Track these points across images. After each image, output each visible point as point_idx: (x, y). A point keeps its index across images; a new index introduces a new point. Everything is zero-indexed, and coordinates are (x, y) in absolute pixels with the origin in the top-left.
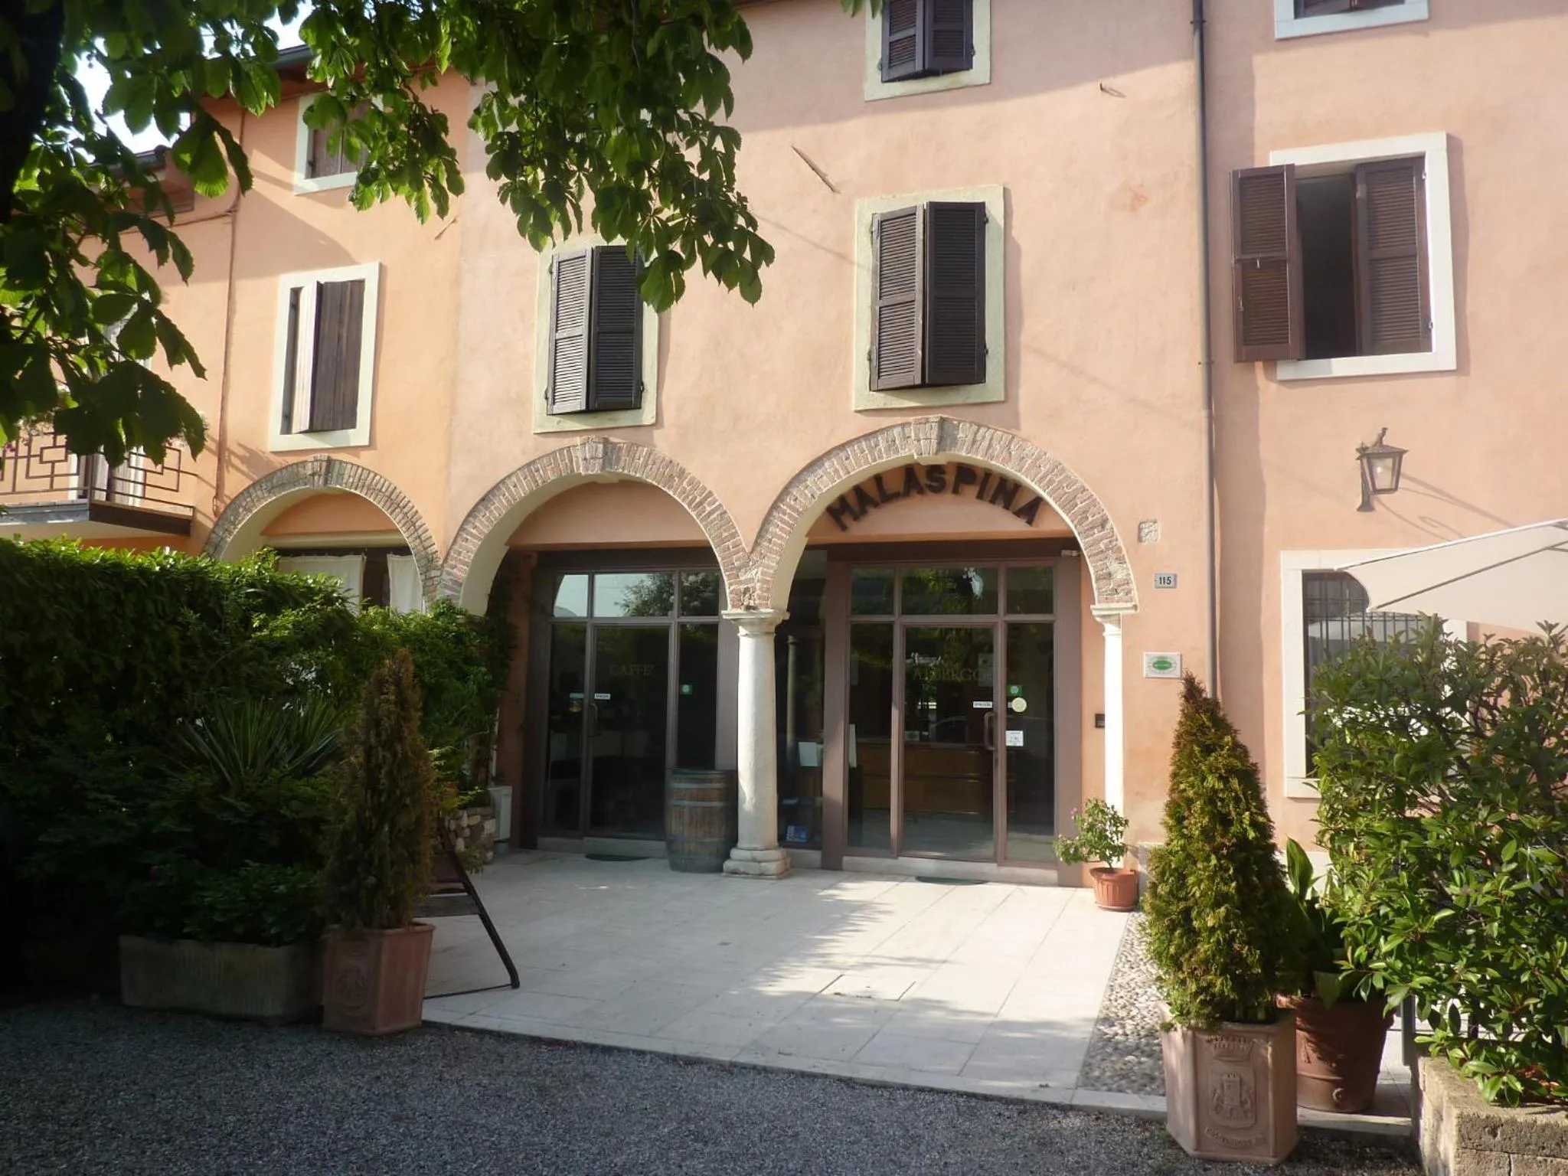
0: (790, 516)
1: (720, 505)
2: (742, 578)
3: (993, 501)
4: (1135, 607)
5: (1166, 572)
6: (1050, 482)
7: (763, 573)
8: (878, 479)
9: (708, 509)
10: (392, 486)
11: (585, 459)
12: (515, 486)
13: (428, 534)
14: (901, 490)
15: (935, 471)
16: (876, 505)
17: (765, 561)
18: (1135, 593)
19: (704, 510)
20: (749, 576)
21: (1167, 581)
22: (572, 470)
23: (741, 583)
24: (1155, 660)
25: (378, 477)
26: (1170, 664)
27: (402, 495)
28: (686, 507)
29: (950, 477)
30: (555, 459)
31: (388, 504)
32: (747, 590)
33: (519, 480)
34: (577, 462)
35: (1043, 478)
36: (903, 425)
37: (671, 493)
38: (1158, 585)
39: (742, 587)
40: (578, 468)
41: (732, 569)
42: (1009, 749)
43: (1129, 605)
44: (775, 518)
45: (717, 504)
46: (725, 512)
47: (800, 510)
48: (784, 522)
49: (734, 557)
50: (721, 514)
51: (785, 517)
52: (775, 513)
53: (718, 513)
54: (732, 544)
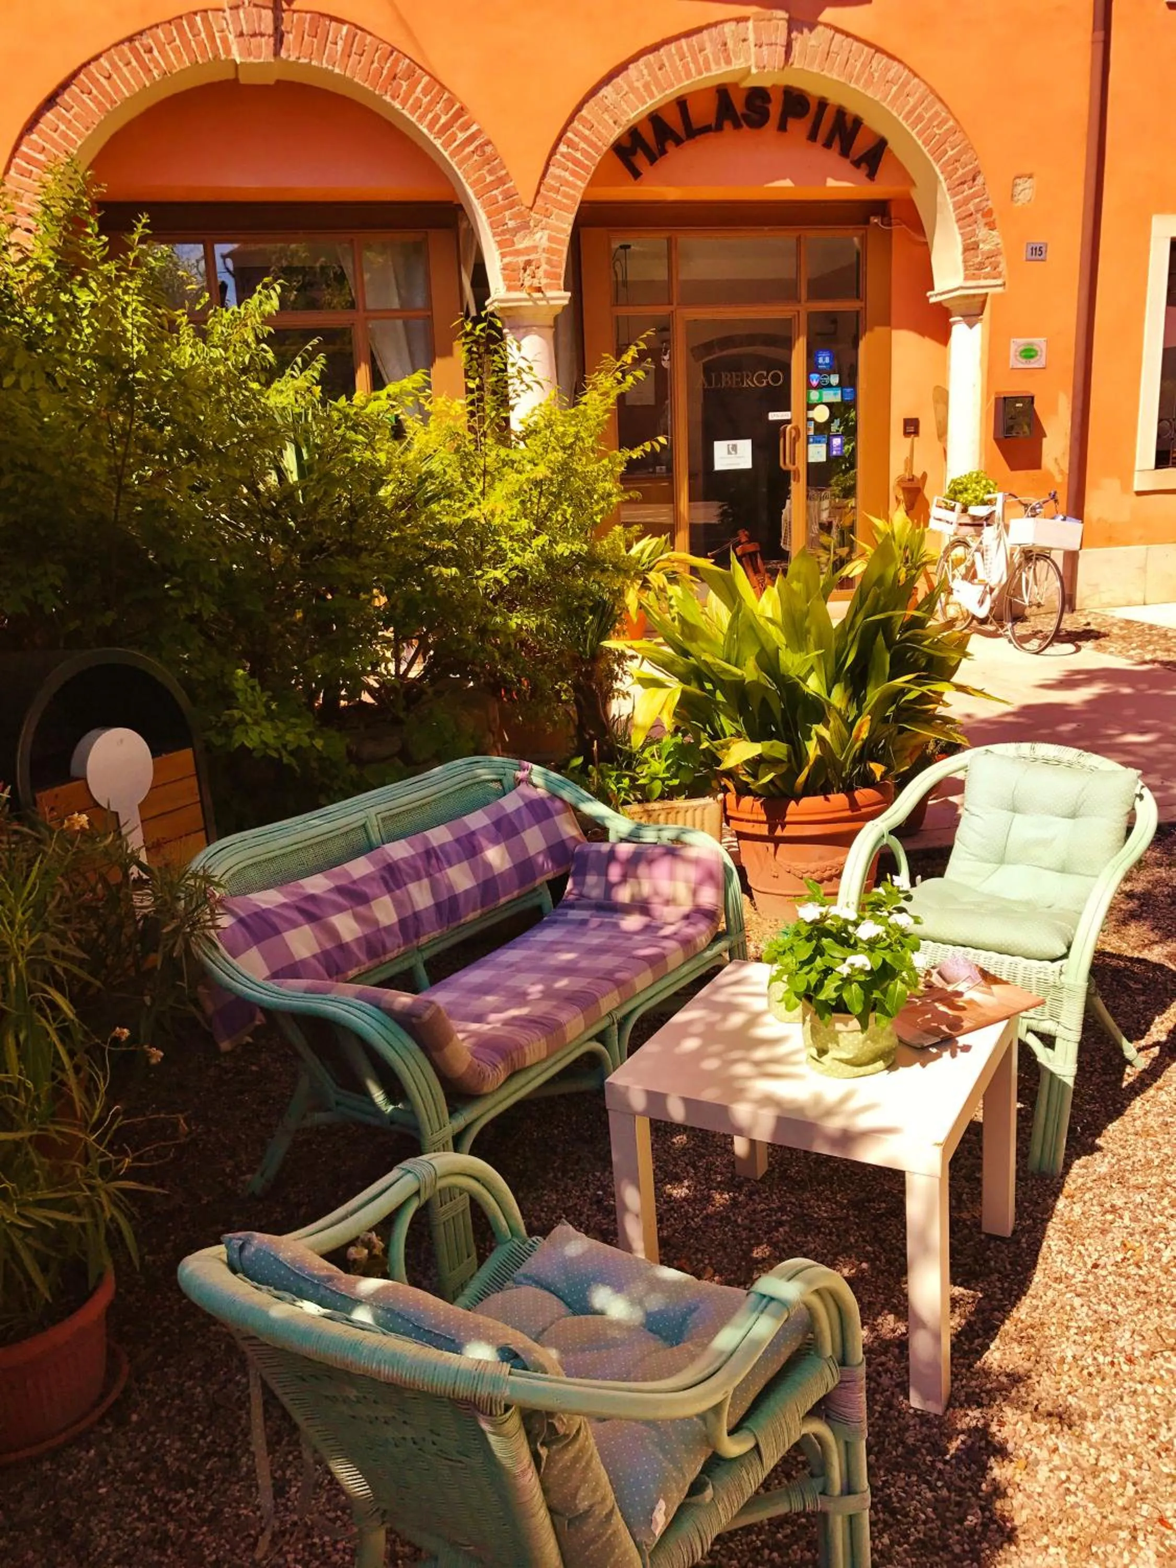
0: (585, 153)
1: (479, 131)
2: (520, 246)
3: (828, 145)
4: (1004, 285)
5: (1038, 240)
6: (920, 118)
7: (551, 239)
8: (681, 103)
9: (461, 136)
11: (241, 34)
12: (109, 78)
14: (712, 121)
15: (758, 95)
16: (679, 142)
17: (552, 221)
18: (1002, 267)
19: (454, 137)
20: (527, 243)
21: (1038, 252)
22: (216, 56)
23: (518, 253)
24: (1022, 348)
26: (1036, 352)
28: (425, 131)
29: (775, 109)
30: (180, 29)
32: (528, 263)
33: (113, 64)
34: (225, 40)
35: (911, 112)
36: (740, 20)
37: (398, 106)
38: (1030, 257)
39: (522, 259)
40: (228, 51)
41: (503, 233)
42: (810, 466)
43: (999, 282)
44: (563, 155)
45: (474, 128)
46: (488, 143)
47: (600, 144)
48: (576, 162)
49: (507, 213)
50: (482, 146)
51: (578, 155)
52: (563, 148)
53: (477, 143)
54: (501, 193)
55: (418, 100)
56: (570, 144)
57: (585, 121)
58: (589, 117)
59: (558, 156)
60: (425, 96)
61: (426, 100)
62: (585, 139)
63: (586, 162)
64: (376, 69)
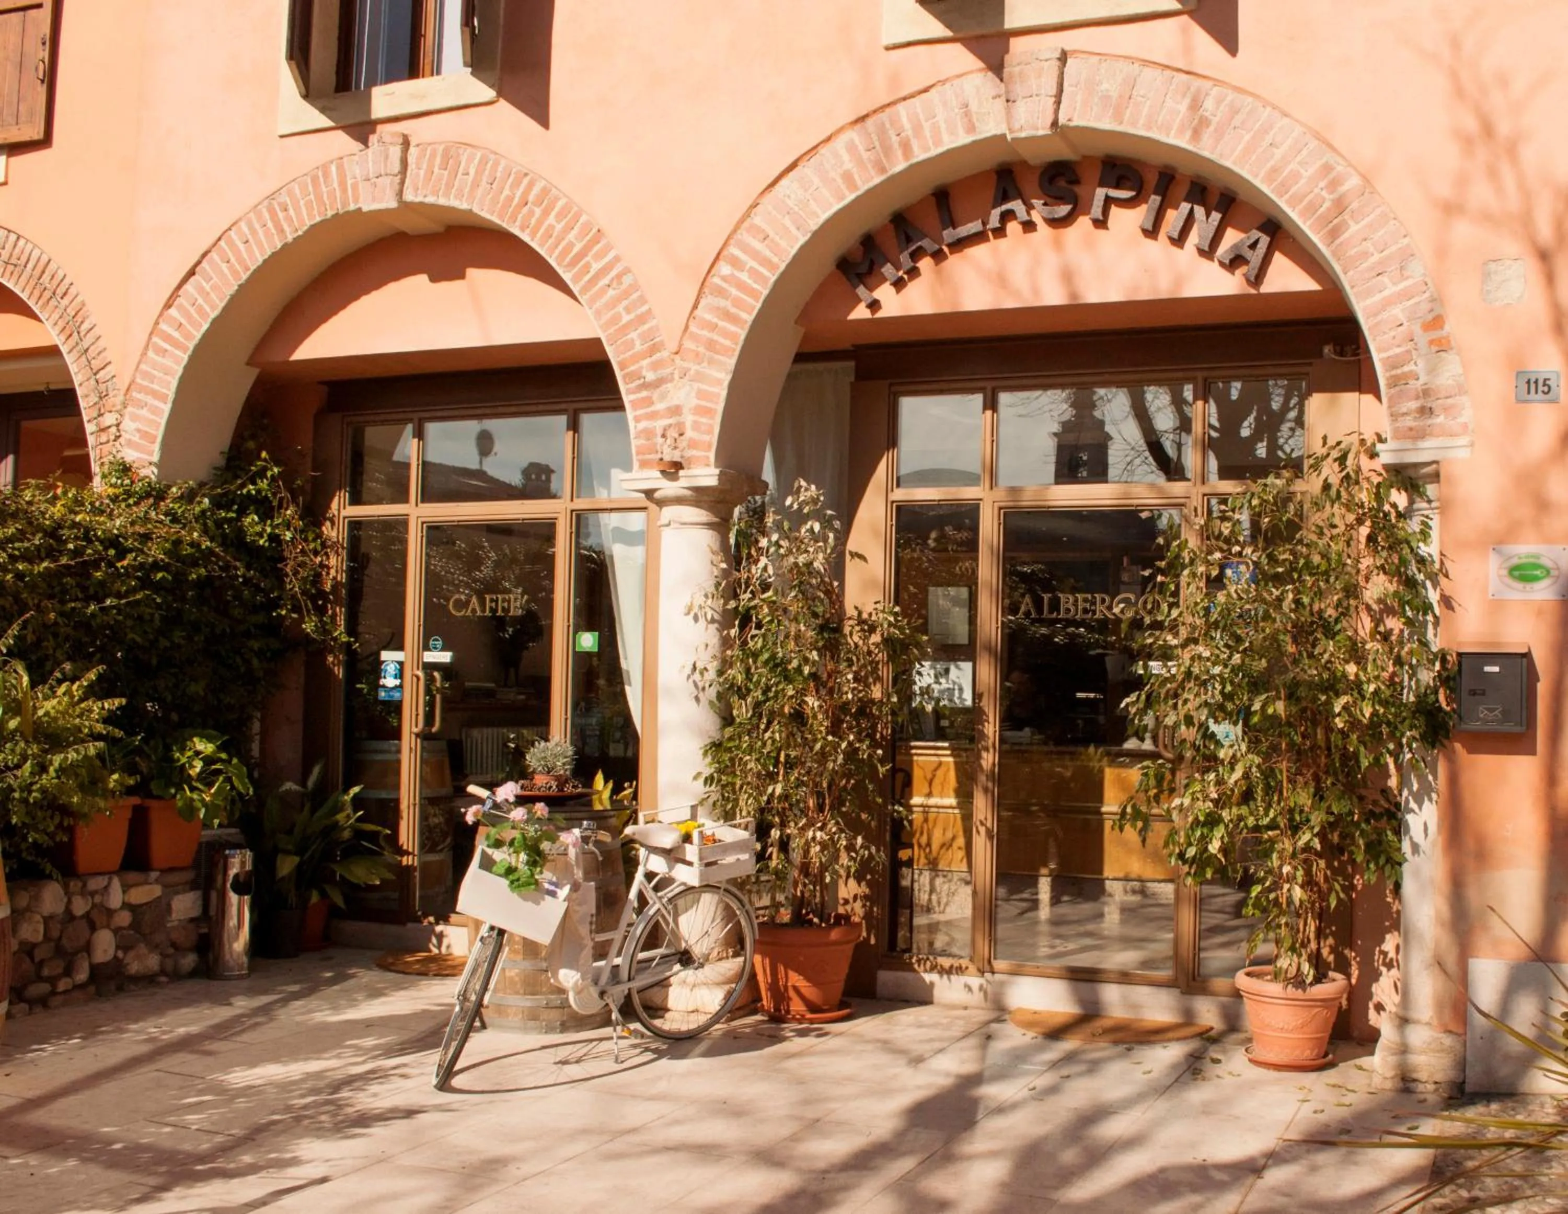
0: (753, 272)
1: (617, 259)
3: (1175, 240)
4: (1472, 446)
5: (1539, 368)
7: (701, 394)
8: (941, 196)
9: (596, 267)
10: (44, 259)
11: (369, 180)
13: (101, 344)
15: (1056, 176)
16: (937, 253)
17: (705, 369)
18: (1469, 414)
19: (587, 267)
21: (1542, 387)
25: (22, 242)
27: (60, 274)
30: (315, 183)
31: (37, 293)
32: (669, 429)
34: (355, 188)
38: (1523, 395)
39: (661, 424)
44: (724, 279)
45: (611, 255)
46: (627, 271)
47: (775, 260)
48: (741, 286)
49: (645, 362)
50: (619, 276)
51: (744, 277)
52: (724, 269)
53: (613, 273)
54: (640, 336)
55: (551, 227)
56: (735, 263)
57: (756, 231)
58: (764, 226)
59: (716, 280)
60: (559, 222)
61: (559, 227)
62: (755, 255)
63: (756, 286)
64: (508, 196)
